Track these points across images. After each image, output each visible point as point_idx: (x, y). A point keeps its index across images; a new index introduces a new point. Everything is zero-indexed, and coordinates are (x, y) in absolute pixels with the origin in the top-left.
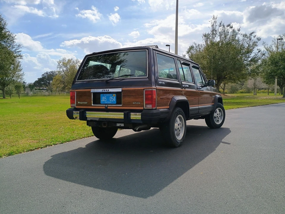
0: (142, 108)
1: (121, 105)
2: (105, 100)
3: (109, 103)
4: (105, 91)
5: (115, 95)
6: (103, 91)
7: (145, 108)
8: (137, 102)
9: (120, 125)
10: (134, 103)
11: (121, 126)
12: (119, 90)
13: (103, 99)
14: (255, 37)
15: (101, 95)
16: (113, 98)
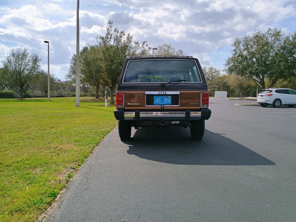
0: (199, 108)
1: (179, 106)
2: (159, 101)
3: (164, 103)
4: (162, 94)
5: (170, 97)
6: (160, 94)
7: (201, 107)
8: (194, 103)
9: (175, 123)
10: (191, 104)
11: (177, 123)
12: (178, 93)
13: (157, 100)
14: (147, 46)
15: (155, 97)
16: (168, 99)
